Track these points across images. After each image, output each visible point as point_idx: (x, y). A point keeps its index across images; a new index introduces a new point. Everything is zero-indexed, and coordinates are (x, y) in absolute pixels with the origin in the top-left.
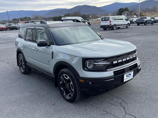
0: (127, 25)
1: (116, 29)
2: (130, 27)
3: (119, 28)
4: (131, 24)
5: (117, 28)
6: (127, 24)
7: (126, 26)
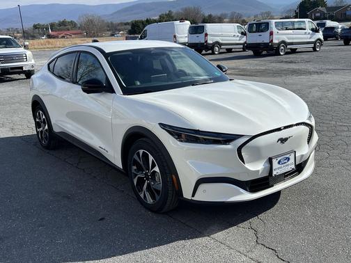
0: (315, 43)
1: (287, 53)
2: (322, 48)
3: (294, 51)
4: (324, 42)
5: (289, 50)
6: (313, 40)
7: (312, 45)
